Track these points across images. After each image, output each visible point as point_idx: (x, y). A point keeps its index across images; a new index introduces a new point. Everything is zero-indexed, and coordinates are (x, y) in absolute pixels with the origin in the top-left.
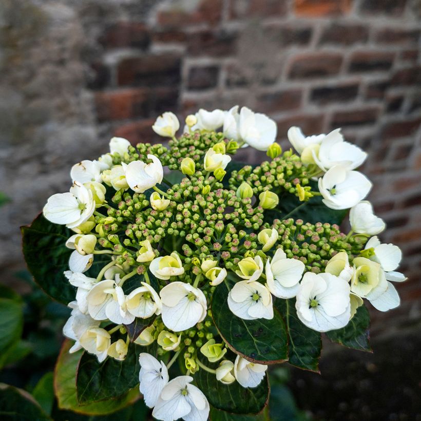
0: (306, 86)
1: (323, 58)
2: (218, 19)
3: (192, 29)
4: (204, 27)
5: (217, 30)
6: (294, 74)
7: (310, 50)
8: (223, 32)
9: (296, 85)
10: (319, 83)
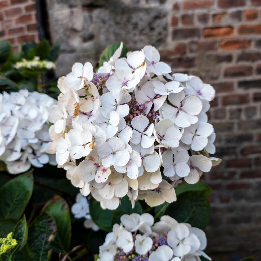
0: (235, 80)
1: (241, 67)
2: (184, 53)
3: (173, 57)
4: (178, 56)
5: (184, 57)
6: (227, 75)
7: (233, 64)
8: (187, 58)
9: (229, 80)
10: (242, 79)
